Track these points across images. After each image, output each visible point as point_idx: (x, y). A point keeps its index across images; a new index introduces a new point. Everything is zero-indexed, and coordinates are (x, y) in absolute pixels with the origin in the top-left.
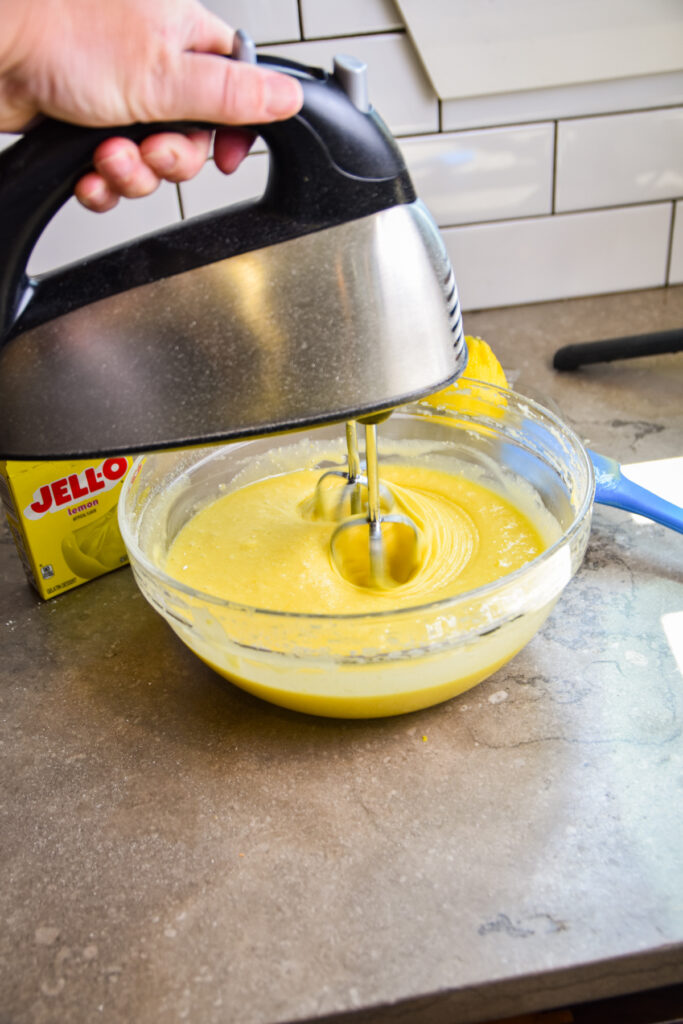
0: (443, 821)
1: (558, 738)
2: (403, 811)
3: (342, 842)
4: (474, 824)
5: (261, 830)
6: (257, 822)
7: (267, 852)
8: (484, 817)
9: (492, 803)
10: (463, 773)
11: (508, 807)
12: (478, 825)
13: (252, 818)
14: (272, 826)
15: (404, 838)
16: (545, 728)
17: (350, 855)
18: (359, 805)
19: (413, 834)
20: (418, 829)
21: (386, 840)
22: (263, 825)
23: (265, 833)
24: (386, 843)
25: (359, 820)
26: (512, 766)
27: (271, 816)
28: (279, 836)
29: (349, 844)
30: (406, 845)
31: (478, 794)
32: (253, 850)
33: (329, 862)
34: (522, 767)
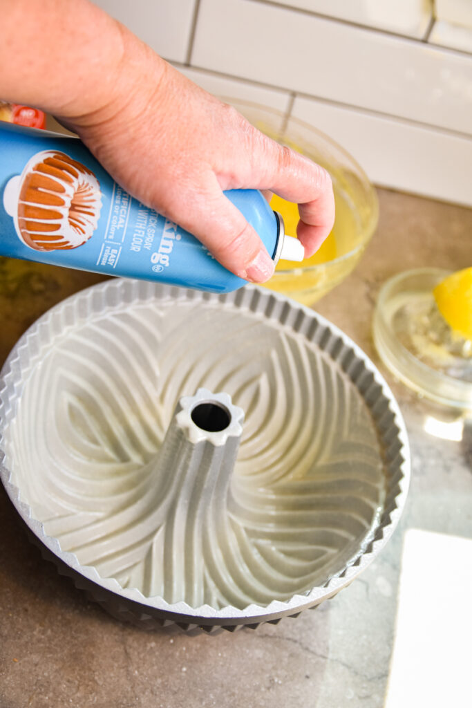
0: (179, 689)
1: (295, 641)
2: (153, 665)
3: (96, 678)
4: (201, 700)
5: (39, 641)
6: (39, 631)
7: (36, 665)
8: (212, 696)
9: (222, 686)
10: (211, 646)
11: (233, 694)
12: (204, 703)
13: (37, 625)
14: (50, 640)
15: (144, 693)
16: (290, 627)
17: (97, 693)
18: (122, 647)
19: (152, 692)
20: (158, 688)
21: (129, 689)
22: (43, 637)
23: (42, 645)
24: (128, 692)
25: (117, 662)
26: (251, 655)
27: (52, 630)
28: (51, 653)
29: (100, 683)
30: (143, 700)
31: (216, 672)
32: (26, 659)
33: (78, 695)
34: (259, 659)
